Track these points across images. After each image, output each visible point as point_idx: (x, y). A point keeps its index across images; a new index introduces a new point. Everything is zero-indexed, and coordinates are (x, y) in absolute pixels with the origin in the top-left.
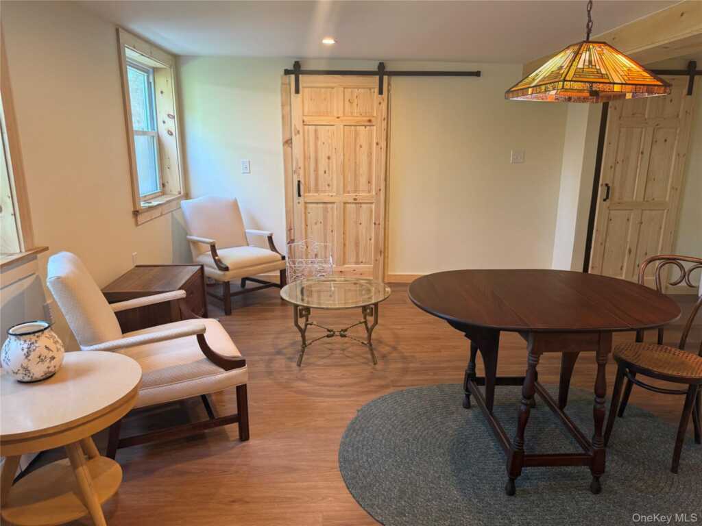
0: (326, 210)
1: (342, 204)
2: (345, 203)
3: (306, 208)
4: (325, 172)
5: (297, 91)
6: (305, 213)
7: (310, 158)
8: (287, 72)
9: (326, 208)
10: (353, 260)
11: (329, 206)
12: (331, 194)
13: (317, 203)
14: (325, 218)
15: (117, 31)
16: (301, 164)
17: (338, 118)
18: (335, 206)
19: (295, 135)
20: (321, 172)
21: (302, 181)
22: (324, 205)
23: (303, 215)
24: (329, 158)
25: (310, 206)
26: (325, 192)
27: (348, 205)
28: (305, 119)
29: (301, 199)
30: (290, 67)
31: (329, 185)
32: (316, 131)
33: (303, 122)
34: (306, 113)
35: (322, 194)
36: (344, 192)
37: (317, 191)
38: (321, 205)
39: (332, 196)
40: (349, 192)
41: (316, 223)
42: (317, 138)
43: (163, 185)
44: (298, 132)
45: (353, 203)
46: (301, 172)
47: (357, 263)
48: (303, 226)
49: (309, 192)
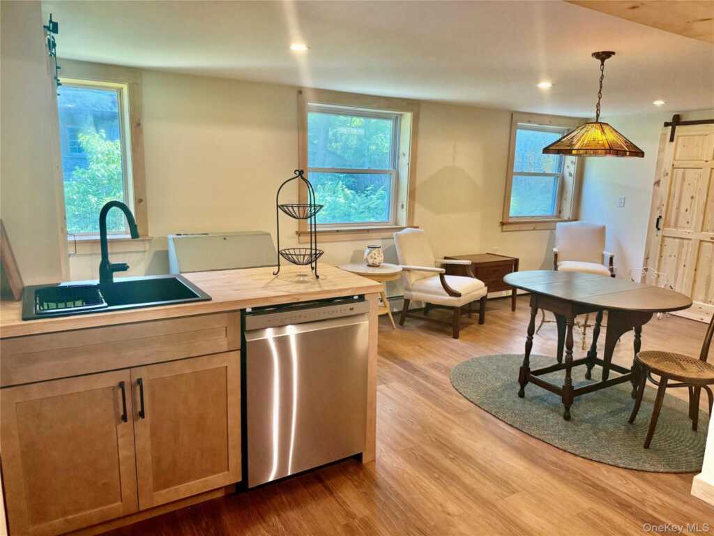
0: (682, 246)
1: (698, 242)
2: (701, 241)
3: (663, 241)
4: (687, 210)
5: (672, 140)
6: (661, 245)
7: (674, 196)
8: (666, 124)
9: (683, 243)
10: (702, 297)
11: (686, 242)
12: (688, 231)
13: (674, 238)
14: (680, 253)
15: (512, 115)
16: (665, 202)
17: (707, 161)
18: (691, 242)
19: (664, 176)
20: (682, 210)
21: (663, 217)
22: (681, 240)
23: (659, 247)
24: (692, 198)
25: (667, 239)
26: (684, 228)
27: (704, 244)
28: (675, 163)
29: (660, 233)
30: (670, 120)
31: (688, 223)
32: (684, 173)
33: (673, 165)
34: (677, 157)
35: (680, 230)
36: (702, 231)
37: (676, 226)
38: (677, 240)
39: (689, 233)
40: (707, 231)
41: (670, 256)
42: (683, 179)
43: (560, 212)
44: (667, 174)
45: (710, 242)
46: (664, 209)
47: (705, 302)
48: (658, 258)
49: (669, 227)
